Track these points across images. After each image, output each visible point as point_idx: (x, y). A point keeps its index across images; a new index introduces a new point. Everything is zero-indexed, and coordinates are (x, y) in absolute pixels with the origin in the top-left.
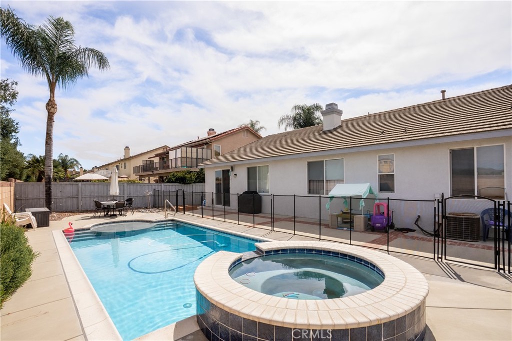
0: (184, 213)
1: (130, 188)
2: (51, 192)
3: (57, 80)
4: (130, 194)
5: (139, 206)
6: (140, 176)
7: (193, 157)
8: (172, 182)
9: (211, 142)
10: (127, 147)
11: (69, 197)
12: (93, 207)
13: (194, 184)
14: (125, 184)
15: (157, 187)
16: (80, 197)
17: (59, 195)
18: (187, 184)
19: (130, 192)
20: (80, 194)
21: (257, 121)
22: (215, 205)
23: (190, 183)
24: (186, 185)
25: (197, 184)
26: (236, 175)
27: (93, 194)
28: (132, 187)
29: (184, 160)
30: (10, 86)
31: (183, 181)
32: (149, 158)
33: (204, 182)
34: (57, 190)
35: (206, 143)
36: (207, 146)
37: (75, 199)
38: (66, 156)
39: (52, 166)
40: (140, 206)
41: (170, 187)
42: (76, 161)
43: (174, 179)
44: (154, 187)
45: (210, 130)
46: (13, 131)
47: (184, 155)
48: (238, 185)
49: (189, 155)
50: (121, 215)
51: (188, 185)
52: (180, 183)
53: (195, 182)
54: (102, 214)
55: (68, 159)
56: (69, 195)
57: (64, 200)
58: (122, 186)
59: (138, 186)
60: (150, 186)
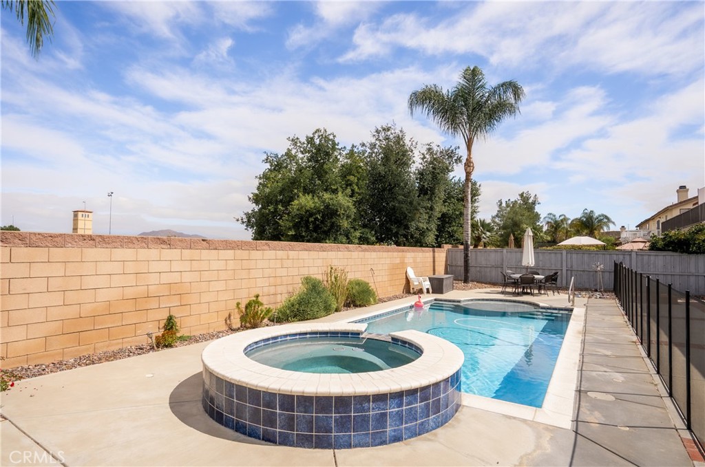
1: (571, 258)
2: (468, 260)
4: (572, 267)
8: (659, 249)
11: (493, 267)
14: (564, 253)
16: (504, 267)
19: (571, 263)
20: (504, 263)
27: (520, 264)
28: (574, 256)
34: (482, 258)
37: (500, 269)
38: (592, 212)
39: (469, 230)
40: (588, 287)
41: (652, 258)
52: (674, 250)
55: (595, 217)
56: (494, 264)
57: (488, 269)
58: (559, 256)
59: (586, 255)
60: (608, 256)
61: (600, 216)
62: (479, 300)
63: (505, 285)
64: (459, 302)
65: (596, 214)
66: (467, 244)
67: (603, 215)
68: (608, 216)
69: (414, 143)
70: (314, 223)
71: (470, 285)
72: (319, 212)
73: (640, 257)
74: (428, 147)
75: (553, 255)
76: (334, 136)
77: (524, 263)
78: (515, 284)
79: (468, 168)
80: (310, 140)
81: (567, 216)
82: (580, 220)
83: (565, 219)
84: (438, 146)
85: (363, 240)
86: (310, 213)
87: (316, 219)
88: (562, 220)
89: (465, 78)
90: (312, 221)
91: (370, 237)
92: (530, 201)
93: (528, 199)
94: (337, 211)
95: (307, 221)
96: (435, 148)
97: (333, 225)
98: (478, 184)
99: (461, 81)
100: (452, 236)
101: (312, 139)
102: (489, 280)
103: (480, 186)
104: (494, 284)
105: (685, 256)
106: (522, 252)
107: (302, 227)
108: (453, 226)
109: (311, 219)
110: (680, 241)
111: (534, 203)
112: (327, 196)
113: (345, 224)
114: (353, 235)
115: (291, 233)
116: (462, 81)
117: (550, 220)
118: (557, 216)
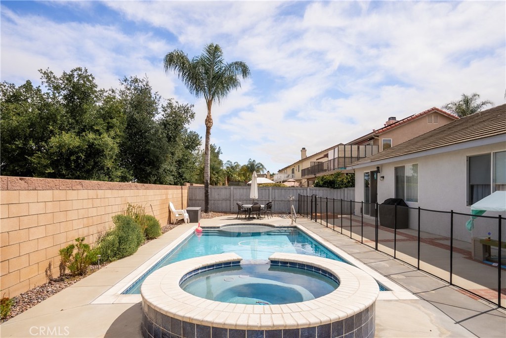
0: (316, 221)
1: (275, 192)
2: (208, 195)
3: (212, 98)
4: (275, 199)
5: (284, 211)
6: (307, 179)
7: (353, 156)
8: (320, 186)
9: (378, 136)
10: (304, 149)
11: (223, 200)
12: (236, 209)
13: (346, 189)
14: (271, 188)
15: (302, 191)
16: (232, 200)
17: (217, 197)
18: (337, 188)
19: (275, 196)
20: (232, 197)
21: (475, 95)
22: (364, 215)
23: (340, 188)
24: (336, 190)
25: (350, 188)
26: (383, 177)
27: (242, 197)
28: (276, 191)
29: (342, 160)
30: (190, 109)
31: (331, 185)
32: (317, 160)
33: (354, 186)
34: (216, 193)
35: (371, 138)
36: (374, 141)
37: (228, 201)
38: (254, 161)
39: (209, 172)
41: (317, 191)
42: (262, 165)
43: (321, 183)
44: (299, 191)
45: (390, 119)
46: (198, 143)
47: (342, 155)
48: (386, 190)
49: (348, 155)
50: (258, 218)
51: (339, 190)
52: (328, 187)
53: (346, 187)
54: (244, 216)
55: (255, 164)
56: (224, 198)
57: (220, 202)
58: (267, 191)
59: (283, 190)
60: (295, 191)
61: (258, 164)
62: (229, 225)
63: (238, 213)
64: (219, 227)
65: (257, 162)
66: (207, 183)
67: (260, 163)
68: (263, 164)
69: (158, 97)
70: (76, 161)
71: (210, 214)
72: (82, 151)
73: (311, 191)
74: (169, 101)
75: (264, 190)
76: (93, 78)
77: (252, 196)
78: (248, 211)
79: (209, 124)
80: (69, 78)
81: (239, 163)
82: (247, 167)
83: (237, 166)
84: (177, 102)
85: (124, 179)
86: (71, 152)
87: (78, 158)
88: (236, 166)
89: (208, 51)
90: (74, 160)
91: (128, 176)
92: (216, 151)
93: (214, 149)
94: (103, 151)
95: (69, 159)
96: (174, 104)
97: (96, 163)
98: (200, 136)
99: (204, 53)
100: (182, 176)
101: (72, 76)
102: (220, 210)
103: (201, 138)
104: (225, 213)
105: (332, 190)
106: (250, 189)
107: (61, 165)
108: (183, 168)
109: (73, 158)
110: (330, 181)
111: (218, 153)
112: (91, 136)
113: (109, 164)
114: (115, 173)
115: (50, 170)
116: (206, 54)
117: (228, 166)
118: (233, 163)
